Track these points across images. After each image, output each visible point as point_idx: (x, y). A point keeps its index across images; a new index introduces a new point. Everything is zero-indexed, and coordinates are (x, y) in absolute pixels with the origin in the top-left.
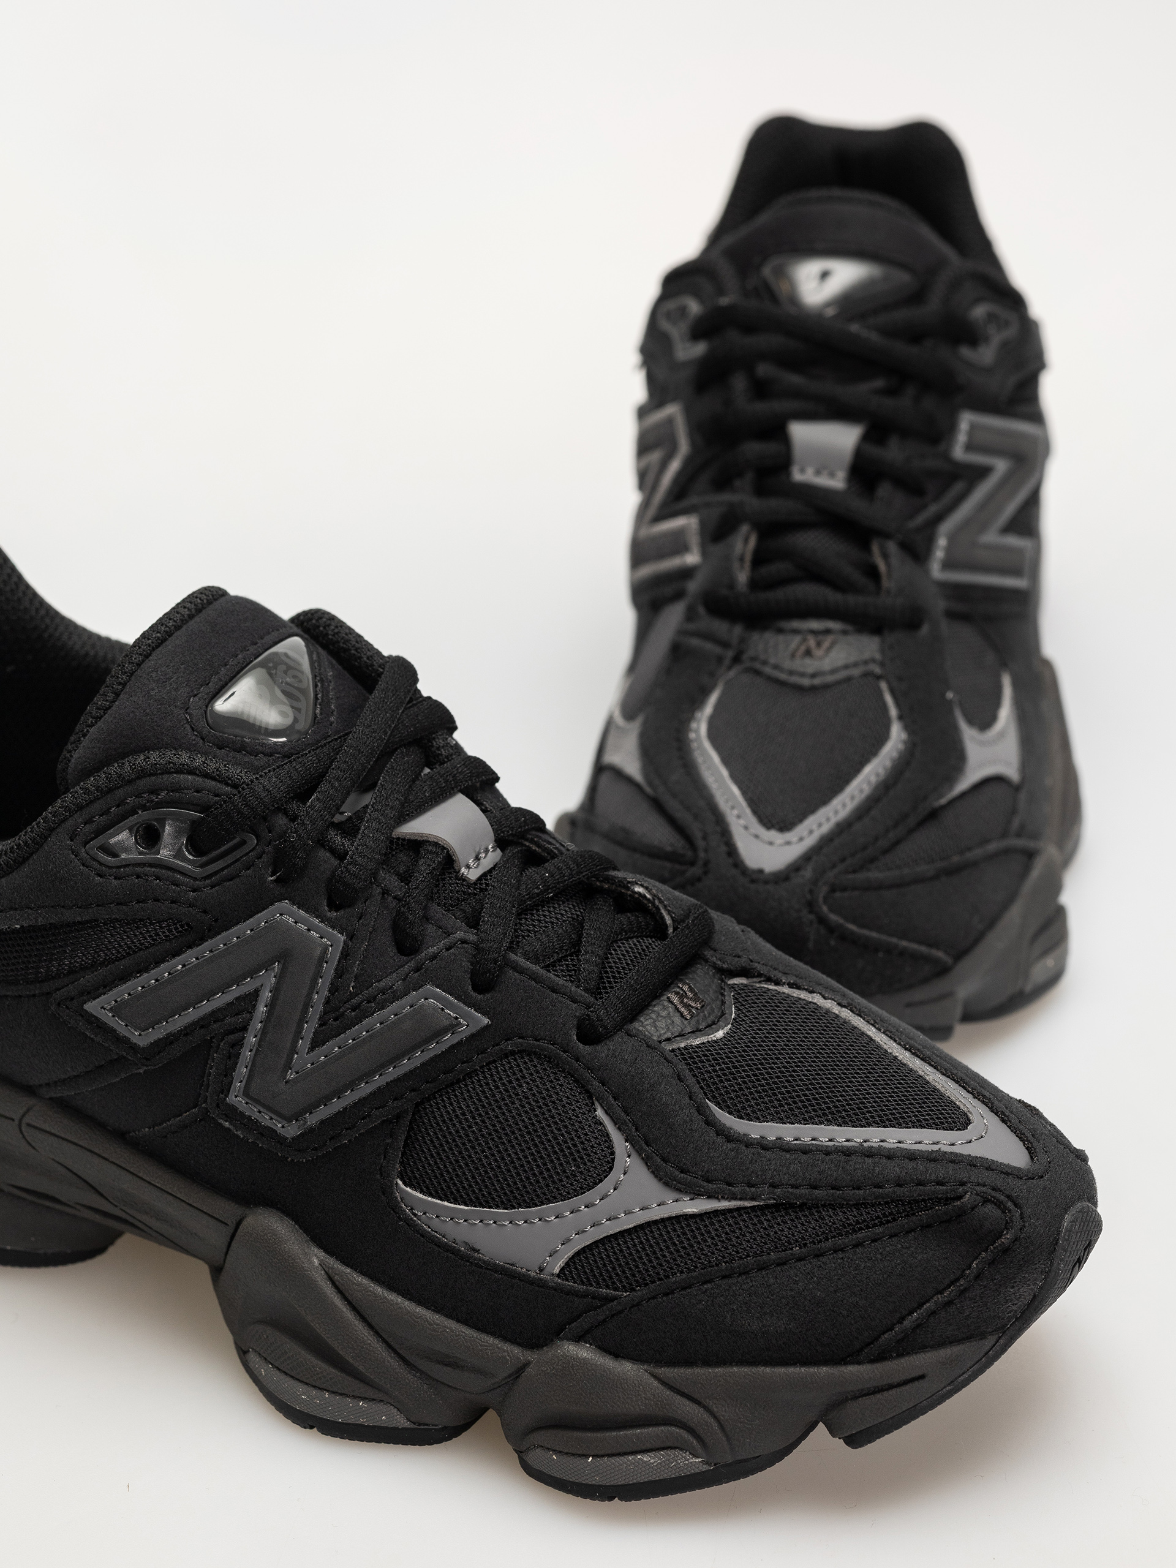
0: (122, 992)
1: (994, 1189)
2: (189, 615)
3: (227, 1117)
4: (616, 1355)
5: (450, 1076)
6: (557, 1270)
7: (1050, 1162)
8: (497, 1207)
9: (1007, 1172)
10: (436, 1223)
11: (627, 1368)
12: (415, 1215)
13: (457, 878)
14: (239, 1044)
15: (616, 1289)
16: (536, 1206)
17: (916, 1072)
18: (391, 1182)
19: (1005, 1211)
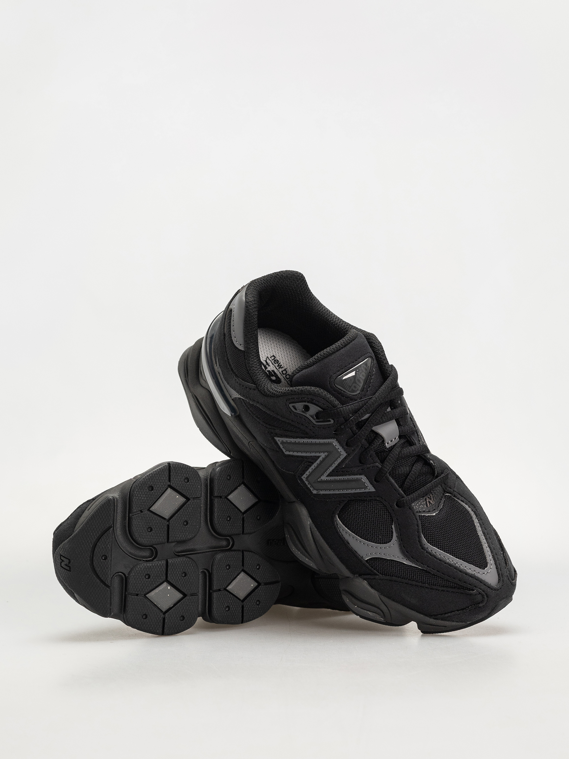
0: (285, 440)
1: (483, 591)
2: (344, 346)
3: (300, 480)
4: (372, 587)
5: (360, 498)
6: (366, 559)
7: (502, 585)
8: (358, 536)
9: (489, 587)
10: (341, 531)
11: (373, 591)
12: (337, 526)
13: (383, 446)
14: (310, 466)
15: (379, 572)
16: (368, 541)
17: (481, 543)
18: (335, 516)
19: (483, 598)
